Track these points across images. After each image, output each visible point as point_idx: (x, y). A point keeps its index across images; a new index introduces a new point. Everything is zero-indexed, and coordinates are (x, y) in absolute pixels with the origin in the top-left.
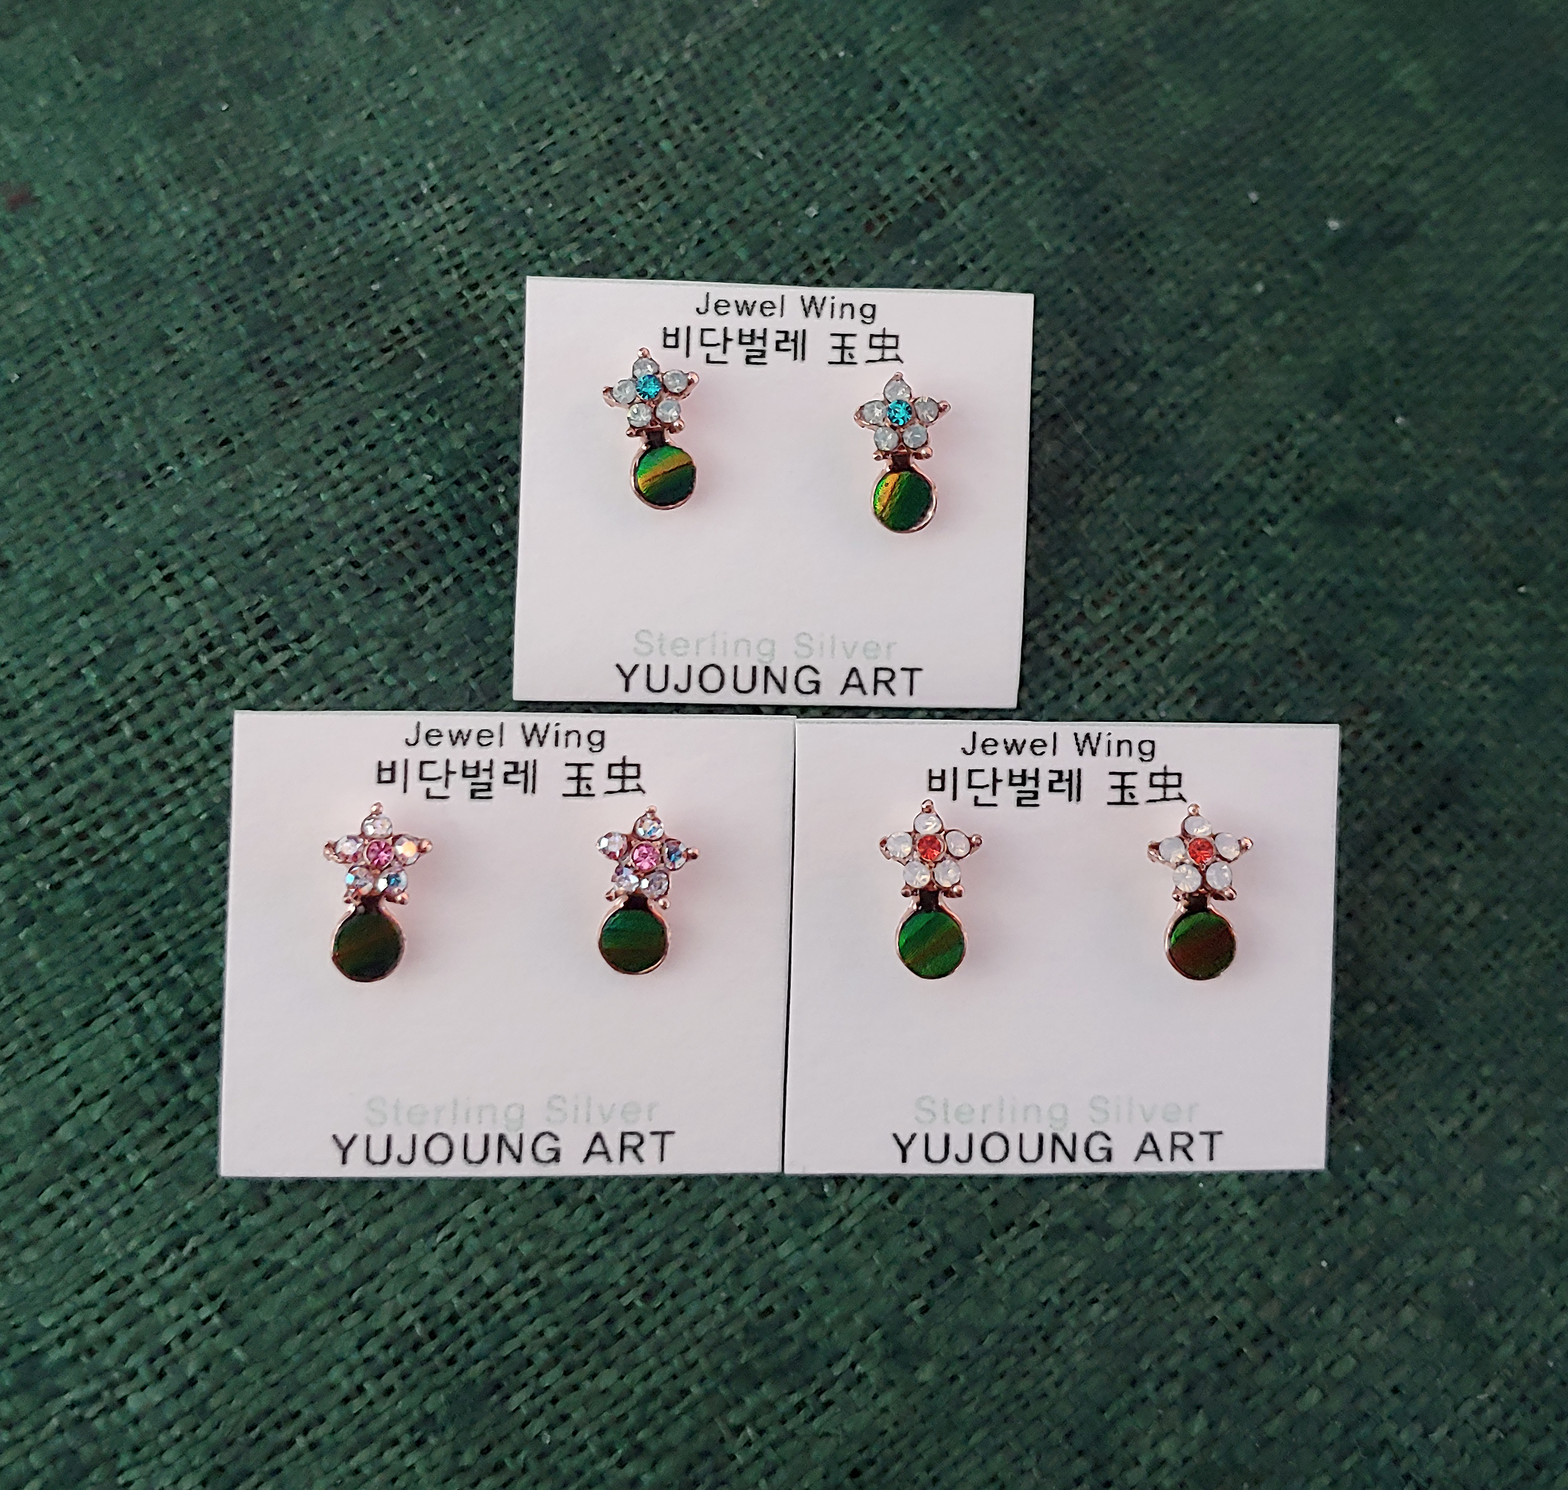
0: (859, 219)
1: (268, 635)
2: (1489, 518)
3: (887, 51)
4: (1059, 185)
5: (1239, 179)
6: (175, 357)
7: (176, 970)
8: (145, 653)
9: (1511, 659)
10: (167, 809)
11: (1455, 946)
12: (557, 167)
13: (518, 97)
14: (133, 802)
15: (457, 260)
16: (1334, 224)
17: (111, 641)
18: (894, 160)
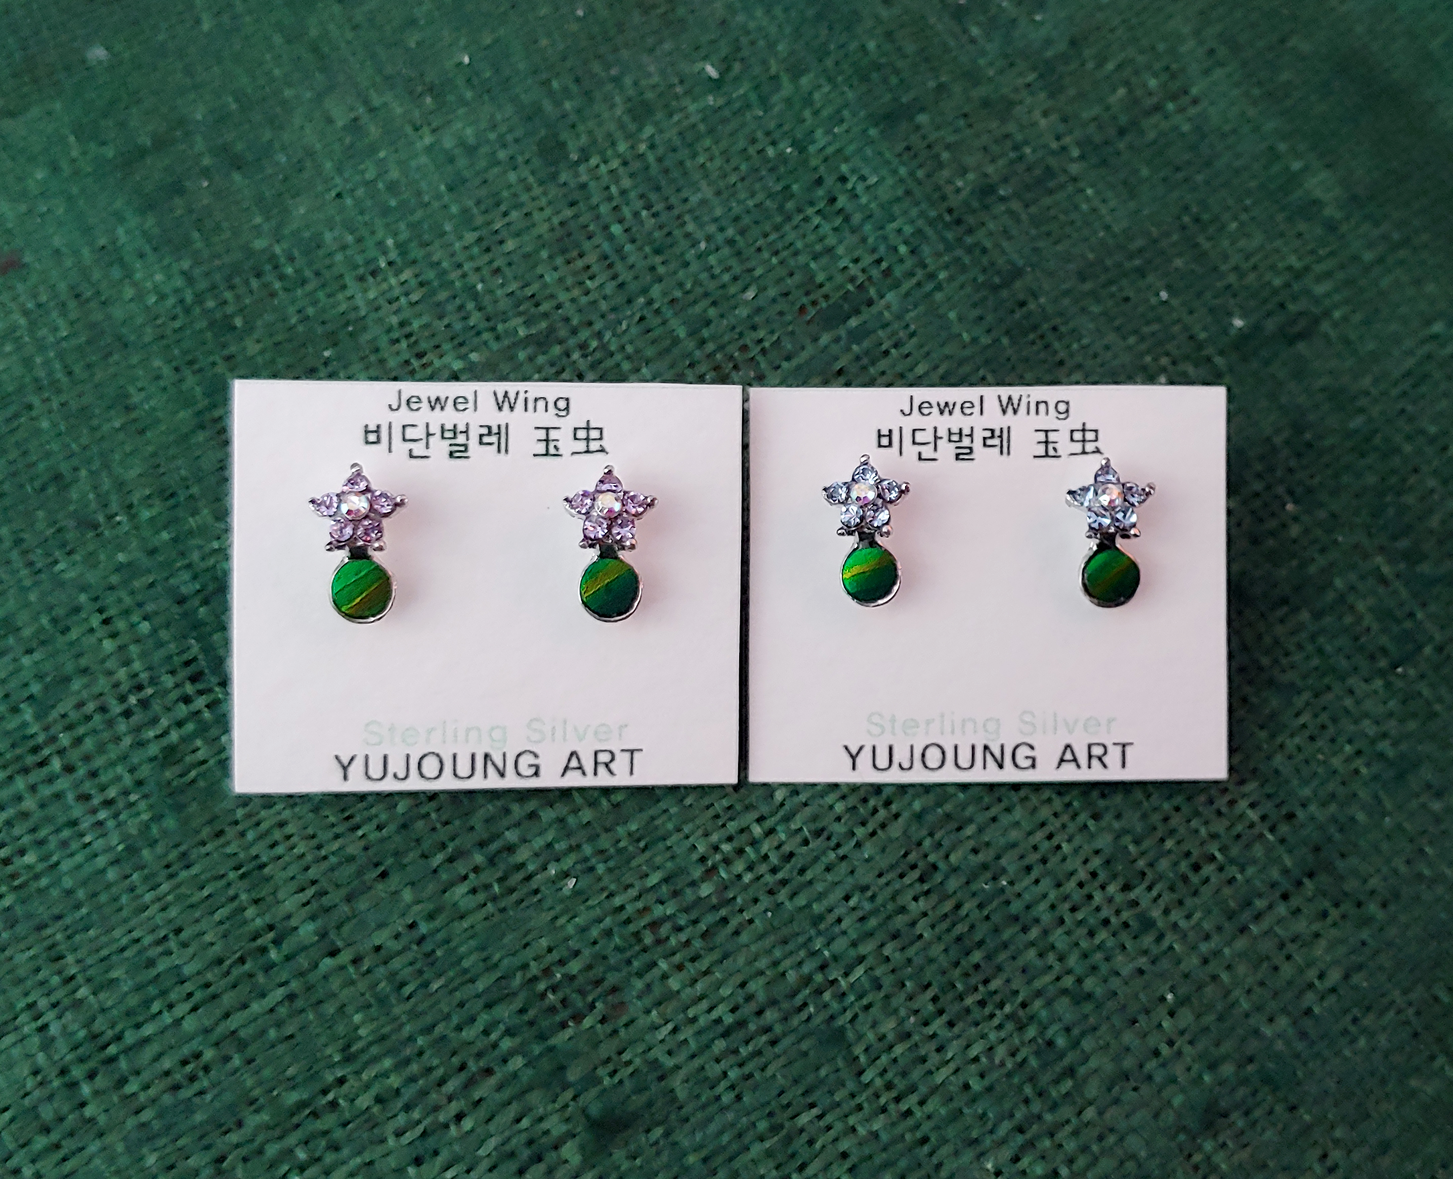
0: (793, 304)
1: (194, 679)
2: (1371, 601)
3: (830, 150)
4: (981, 279)
5: (1151, 278)
6: (134, 415)
7: (83, 992)
8: (79, 692)
9: (1385, 735)
10: (87, 839)
11: (1317, 1010)
12: (510, 245)
13: (477, 181)
14: (58, 831)
15: (408, 329)
16: (1238, 323)
17: (48, 679)
18: (830, 250)
